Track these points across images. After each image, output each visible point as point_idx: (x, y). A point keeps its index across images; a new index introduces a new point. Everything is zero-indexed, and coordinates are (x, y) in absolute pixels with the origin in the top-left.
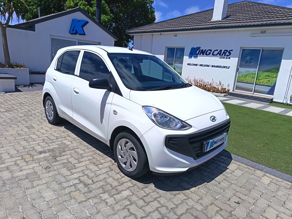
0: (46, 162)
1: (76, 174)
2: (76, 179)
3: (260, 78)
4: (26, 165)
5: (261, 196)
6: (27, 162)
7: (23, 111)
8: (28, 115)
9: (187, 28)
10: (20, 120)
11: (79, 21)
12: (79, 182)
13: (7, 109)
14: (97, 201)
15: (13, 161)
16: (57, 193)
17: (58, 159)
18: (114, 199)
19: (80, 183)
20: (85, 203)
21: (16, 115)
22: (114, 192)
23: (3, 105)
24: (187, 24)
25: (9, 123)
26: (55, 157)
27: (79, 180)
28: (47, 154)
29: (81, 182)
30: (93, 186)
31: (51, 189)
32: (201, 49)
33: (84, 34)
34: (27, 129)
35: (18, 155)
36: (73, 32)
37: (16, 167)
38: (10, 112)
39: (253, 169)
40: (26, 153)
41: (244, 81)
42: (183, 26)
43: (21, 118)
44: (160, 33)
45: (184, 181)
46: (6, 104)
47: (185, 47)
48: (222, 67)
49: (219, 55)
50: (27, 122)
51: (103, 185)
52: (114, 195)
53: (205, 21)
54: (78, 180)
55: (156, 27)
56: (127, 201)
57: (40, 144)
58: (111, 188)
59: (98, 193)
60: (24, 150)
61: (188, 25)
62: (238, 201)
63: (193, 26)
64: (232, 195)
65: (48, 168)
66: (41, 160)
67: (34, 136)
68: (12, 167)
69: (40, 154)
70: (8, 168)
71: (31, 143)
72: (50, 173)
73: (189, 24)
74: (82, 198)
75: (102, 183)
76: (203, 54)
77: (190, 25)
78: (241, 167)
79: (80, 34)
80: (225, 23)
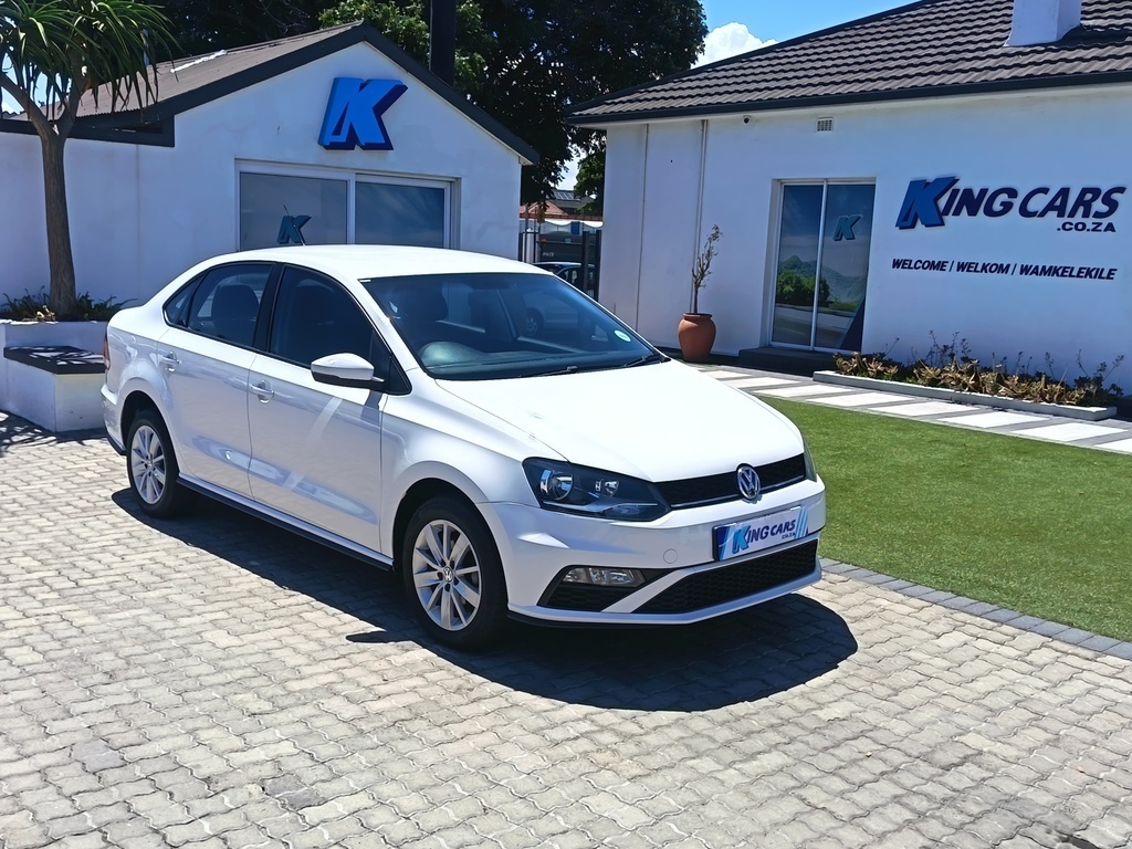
9: (881, 86)
11: (363, 86)
12: (595, 728)
14: (684, 776)
15: (329, 672)
16: (541, 755)
18: (738, 772)
19: (600, 731)
20: (648, 781)
22: (729, 755)
24: (880, 65)
29: (603, 728)
30: (652, 740)
31: (517, 744)
32: (961, 186)
33: (387, 146)
35: (329, 654)
36: (336, 139)
42: (862, 76)
44: (740, 116)
47: (874, 179)
48: (1075, 273)
49: (1053, 214)
51: (682, 738)
53: (972, 47)
54: (589, 722)
55: (721, 82)
56: (784, 778)
58: (713, 746)
59: (678, 758)
61: (887, 74)
63: (911, 77)
68: (340, 687)
70: (330, 691)
72: (480, 704)
73: (893, 64)
74: (632, 769)
75: (675, 732)
76: (973, 212)
77: (899, 73)
79: (369, 147)
80: (1077, 59)
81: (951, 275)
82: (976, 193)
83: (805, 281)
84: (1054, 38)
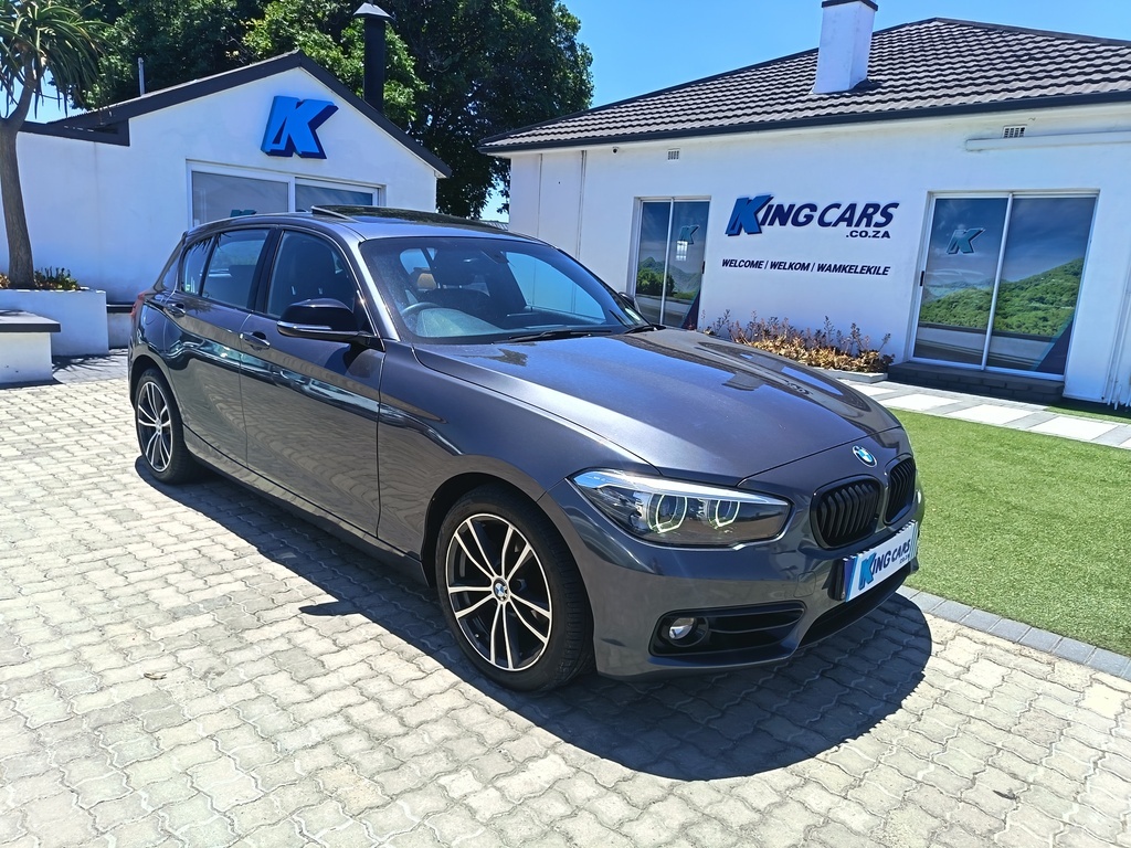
0: (202, 649)
1: (331, 694)
2: (330, 715)
3: (1009, 310)
4: (121, 663)
5: (1095, 763)
6: (125, 653)
7: (88, 453)
8: (111, 467)
9: (716, 123)
10: (79, 488)
11: (299, 104)
12: (346, 728)
13: (24, 446)
14: (429, 804)
15: (66, 651)
16: (257, 777)
17: (250, 636)
18: (498, 793)
19: (350, 733)
20: (379, 816)
21: (64, 469)
22: (494, 764)
23: (11, 434)
24: (716, 109)
25: (38, 500)
26: (236, 631)
27: (348, 719)
28: (204, 620)
29: (355, 727)
30: (409, 744)
31: (234, 760)
32: (775, 202)
33: (321, 155)
34: (111, 520)
35: (83, 626)
36: (276, 147)
37: (78, 673)
38: (38, 460)
39: (1045, 657)
40: (117, 617)
41: (945, 323)
42: (702, 116)
43: (84, 482)
44: (610, 147)
45: (773, 714)
46: (20, 429)
47: (709, 198)
48: (858, 270)
49: (843, 225)
50: (109, 493)
51: (447, 739)
52: (497, 777)
53: (785, 96)
54: (341, 719)
55: (597, 122)
56: (553, 801)
57: (172, 579)
58: (480, 750)
59: (432, 772)
60: (105, 605)
61: (720, 115)
62: (1011, 791)
63: (738, 116)
64: (979, 765)
65: (211, 676)
66: (182, 643)
67: (143, 551)
68: (63, 673)
69: (176, 618)
70: (46, 680)
71: (133, 577)
72: (221, 695)
73: (725, 108)
74: (366, 796)
75: (440, 731)
76: (783, 223)
77: (730, 114)
78: (995, 650)
79: (305, 155)
80: (865, 102)
81: (766, 271)
82: (786, 209)
83: (658, 277)
84: (847, 88)
